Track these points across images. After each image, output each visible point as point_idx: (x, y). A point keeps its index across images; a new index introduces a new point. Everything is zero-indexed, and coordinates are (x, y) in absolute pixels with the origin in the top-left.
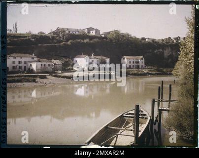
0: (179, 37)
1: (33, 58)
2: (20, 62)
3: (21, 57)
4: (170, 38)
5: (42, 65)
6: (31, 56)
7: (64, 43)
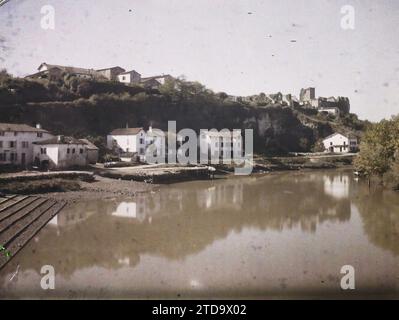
0: (280, 94)
1: (40, 135)
2: (12, 144)
3: (16, 133)
4: (263, 95)
5: (68, 150)
6: (33, 129)
7: (81, 100)
